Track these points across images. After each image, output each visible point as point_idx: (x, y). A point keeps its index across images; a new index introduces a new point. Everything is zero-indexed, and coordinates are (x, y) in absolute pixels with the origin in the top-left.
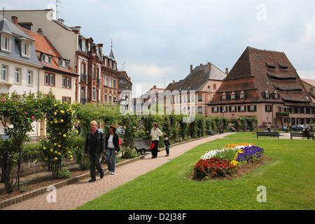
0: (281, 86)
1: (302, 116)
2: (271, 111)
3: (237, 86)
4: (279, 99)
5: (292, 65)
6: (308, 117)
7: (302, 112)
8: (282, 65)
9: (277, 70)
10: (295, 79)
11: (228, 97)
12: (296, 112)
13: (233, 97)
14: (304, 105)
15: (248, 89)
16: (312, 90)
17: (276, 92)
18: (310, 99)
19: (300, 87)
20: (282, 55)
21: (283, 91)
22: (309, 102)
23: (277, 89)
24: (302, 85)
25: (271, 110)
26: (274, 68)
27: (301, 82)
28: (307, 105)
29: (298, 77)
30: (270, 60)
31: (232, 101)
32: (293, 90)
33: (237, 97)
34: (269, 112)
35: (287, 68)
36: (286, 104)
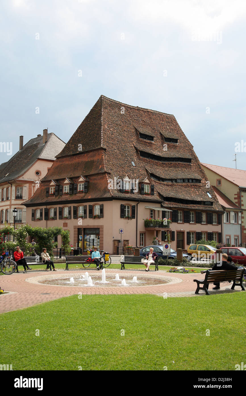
0: (160, 171)
1: (198, 228)
2: (133, 217)
3: (76, 167)
4: (152, 194)
5: (185, 138)
6: (210, 231)
7: (199, 221)
8: (167, 134)
9: (156, 142)
10: (189, 160)
11: (59, 190)
12: (186, 220)
13: (66, 189)
14: (201, 207)
15: (92, 172)
16: (219, 182)
17: (147, 181)
18: (214, 197)
19: (197, 176)
20: (171, 120)
21: (163, 180)
22: (212, 203)
23: (152, 175)
24: (202, 172)
25: (133, 215)
26: (151, 138)
27: (200, 168)
28: (208, 208)
29: (196, 158)
30: (145, 124)
31: (64, 198)
32: (184, 180)
33: (73, 188)
34: (128, 218)
35: (176, 141)
36: (166, 204)
